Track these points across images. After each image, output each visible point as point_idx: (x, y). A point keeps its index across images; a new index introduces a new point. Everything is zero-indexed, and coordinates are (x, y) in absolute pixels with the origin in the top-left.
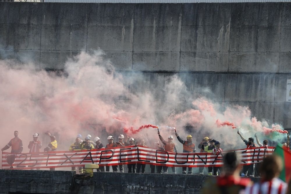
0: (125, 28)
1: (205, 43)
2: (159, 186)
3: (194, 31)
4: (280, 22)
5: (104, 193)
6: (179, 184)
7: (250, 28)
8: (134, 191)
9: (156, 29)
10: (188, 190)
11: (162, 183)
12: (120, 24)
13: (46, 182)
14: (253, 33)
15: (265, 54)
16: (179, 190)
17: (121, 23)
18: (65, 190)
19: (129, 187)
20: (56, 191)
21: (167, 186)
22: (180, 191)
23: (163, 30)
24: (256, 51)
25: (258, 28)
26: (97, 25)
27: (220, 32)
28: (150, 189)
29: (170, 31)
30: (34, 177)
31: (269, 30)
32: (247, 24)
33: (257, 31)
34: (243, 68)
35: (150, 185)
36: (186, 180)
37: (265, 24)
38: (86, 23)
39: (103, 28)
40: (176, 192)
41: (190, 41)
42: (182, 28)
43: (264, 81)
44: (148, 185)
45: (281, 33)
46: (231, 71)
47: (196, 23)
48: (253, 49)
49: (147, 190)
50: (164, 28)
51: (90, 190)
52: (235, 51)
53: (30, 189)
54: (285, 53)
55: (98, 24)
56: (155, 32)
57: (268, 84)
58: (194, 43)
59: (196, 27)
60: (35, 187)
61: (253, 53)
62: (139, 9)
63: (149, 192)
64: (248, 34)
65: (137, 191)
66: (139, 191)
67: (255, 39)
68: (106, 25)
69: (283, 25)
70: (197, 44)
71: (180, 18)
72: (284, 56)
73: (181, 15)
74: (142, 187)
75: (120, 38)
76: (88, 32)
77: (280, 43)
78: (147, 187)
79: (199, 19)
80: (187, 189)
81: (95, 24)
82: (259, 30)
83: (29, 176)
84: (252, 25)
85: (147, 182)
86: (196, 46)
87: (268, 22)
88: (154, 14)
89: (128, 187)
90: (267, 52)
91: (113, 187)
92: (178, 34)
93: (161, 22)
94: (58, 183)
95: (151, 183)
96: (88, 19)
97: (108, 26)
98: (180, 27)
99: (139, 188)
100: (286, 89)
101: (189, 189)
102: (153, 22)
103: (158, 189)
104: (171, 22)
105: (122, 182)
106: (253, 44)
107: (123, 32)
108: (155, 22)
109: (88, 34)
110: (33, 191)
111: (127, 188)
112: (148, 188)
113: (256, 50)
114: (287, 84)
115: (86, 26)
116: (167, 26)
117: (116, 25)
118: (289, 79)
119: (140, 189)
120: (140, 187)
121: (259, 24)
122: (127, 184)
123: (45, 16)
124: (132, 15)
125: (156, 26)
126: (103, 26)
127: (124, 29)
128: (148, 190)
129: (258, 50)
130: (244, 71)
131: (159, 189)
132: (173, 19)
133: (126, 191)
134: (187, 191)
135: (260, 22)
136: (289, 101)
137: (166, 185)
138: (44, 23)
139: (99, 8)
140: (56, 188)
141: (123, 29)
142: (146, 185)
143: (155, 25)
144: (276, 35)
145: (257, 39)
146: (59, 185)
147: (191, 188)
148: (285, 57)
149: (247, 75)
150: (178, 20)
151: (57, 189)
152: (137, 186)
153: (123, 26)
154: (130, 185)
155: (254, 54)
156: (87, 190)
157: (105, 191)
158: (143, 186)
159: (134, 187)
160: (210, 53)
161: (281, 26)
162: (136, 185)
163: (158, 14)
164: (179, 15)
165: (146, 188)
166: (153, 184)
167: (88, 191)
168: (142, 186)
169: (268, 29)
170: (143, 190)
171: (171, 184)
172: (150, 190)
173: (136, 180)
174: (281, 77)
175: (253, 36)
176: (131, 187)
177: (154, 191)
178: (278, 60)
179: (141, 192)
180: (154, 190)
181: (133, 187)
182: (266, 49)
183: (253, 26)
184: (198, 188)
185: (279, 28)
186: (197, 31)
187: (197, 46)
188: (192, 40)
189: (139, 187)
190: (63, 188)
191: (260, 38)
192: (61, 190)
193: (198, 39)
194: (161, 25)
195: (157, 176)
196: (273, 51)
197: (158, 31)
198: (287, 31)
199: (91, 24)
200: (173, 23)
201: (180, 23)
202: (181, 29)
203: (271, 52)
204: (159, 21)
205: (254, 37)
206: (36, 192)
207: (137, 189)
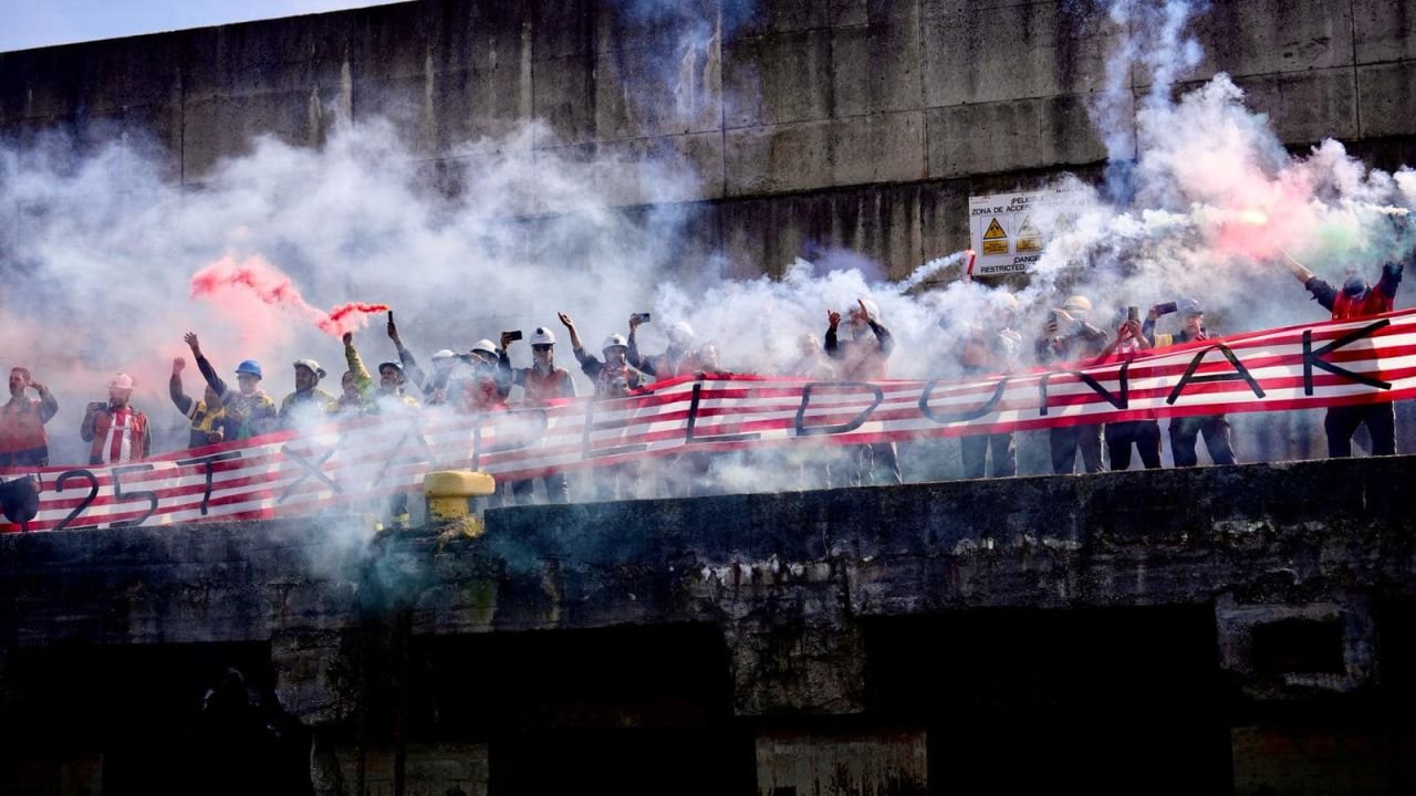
0: (318, 95)
1: (628, 109)
2: (905, 551)
3: (583, 74)
4: (916, 7)
5: (561, 614)
6: (1041, 533)
7: (800, 38)
8: (748, 593)
9: (434, 85)
10: (1105, 557)
11: (927, 531)
12: (301, 84)
13: (209, 585)
14: (812, 54)
15: (866, 122)
16: (1044, 566)
17: (302, 79)
18: (323, 617)
19: (713, 573)
20: (270, 625)
21: (958, 550)
22: (1049, 569)
23: (462, 86)
24: (831, 116)
25: (832, 37)
26: (215, 96)
27: (681, 65)
28: (852, 572)
29: (492, 85)
30: (143, 563)
31: (874, 37)
32: (785, 26)
33: (831, 46)
34: (782, 180)
35: (850, 550)
36: (1083, 504)
37: (859, 19)
38: (177, 95)
39: (239, 106)
40: (1021, 575)
41: (567, 109)
42: (535, 70)
43: (878, 212)
44: (836, 551)
45: (923, 44)
46: (737, 193)
47: (589, 46)
48: (817, 111)
49: (830, 581)
50: (465, 76)
51: (473, 606)
52: (749, 122)
53: (126, 626)
54: (948, 111)
55: (220, 94)
56: (432, 96)
57: (896, 222)
58: (584, 113)
59: (589, 60)
60: (154, 614)
61: (820, 122)
62: (368, 27)
63: (846, 589)
64: (796, 59)
65: (766, 593)
66: (776, 593)
67: (823, 73)
68: (249, 92)
69: (930, 15)
70: (598, 115)
71: (525, 37)
72: (943, 121)
73: (530, 26)
74: (797, 569)
75: (302, 130)
76: (184, 125)
77: (922, 77)
78: (832, 561)
79: (597, 32)
80: (1096, 557)
81: (211, 96)
82: (834, 43)
83: (117, 557)
84: (806, 28)
85: (825, 536)
86: (595, 124)
87: (868, 12)
88: (424, 35)
89: (706, 572)
90: (873, 113)
91: (612, 581)
92: (519, 90)
93: (454, 59)
94: (280, 581)
95: (856, 543)
96: (185, 81)
97: (257, 97)
98: (526, 67)
99: (777, 576)
100: (967, 232)
101: (1109, 552)
102: (424, 62)
103: (901, 569)
104: (493, 55)
105: (667, 549)
106: (815, 94)
107: (312, 108)
108: (429, 61)
109: (187, 130)
110: (144, 636)
111: (700, 577)
112: (838, 568)
113: (832, 110)
114: (971, 212)
115: (179, 107)
116: (476, 70)
117: (287, 88)
118: (976, 195)
119: (785, 578)
120: (783, 568)
121: (834, 21)
122: (704, 560)
123: (30, 92)
124: (343, 50)
125: (436, 75)
126: (240, 99)
127: (317, 98)
128: (835, 582)
129: (840, 112)
130: (790, 189)
131: (909, 571)
132: (497, 43)
133: (692, 599)
134: (1099, 568)
135: (838, 14)
136: (984, 273)
137: (954, 543)
138: (28, 115)
139: (221, 43)
140: (271, 612)
141: (312, 99)
142: (822, 553)
143: (430, 73)
144: (905, 53)
145: (830, 73)
146: (286, 594)
147: (1125, 544)
148: (948, 125)
149: (807, 200)
150: (519, 47)
151: (275, 616)
152: (764, 566)
153: (312, 90)
154: (719, 560)
155: (824, 127)
156: (457, 608)
157: (562, 604)
158: (801, 557)
159: (747, 569)
160: (649, 141)
161: (921, 20)
162: (755, 558)
163: (439, 34)
164: (520, 30)
165: (823, 570)
166: (864, 543)
167: (457, 612)
168: (793, 560)
169: (870, 37)
170: (802, 580)
171: (985, 536)
172: (846, 579)
173: (757, 530)
174: (943, 193)
175: (812, 66)
176: (724, 572)
177: (876, 581)
178: (921, 136)
179: (790, 594)
180: (875, 574)
181: (737, 571)
182: (869, 103)
183: (811, 32)
184: (1169, 543)
185: (916, 27)
186: (594, 74)
187: (598, 123)
188: (576, 103)
189: (776, 566)
190: (308, 606)
191: (841, 72)
192: (300, 617)
193: (598, 101)
194: (455, 69)
195: (891, 496)
196: (900, 108)
197: (442, 90)
198: (946, 33)
199: (194, 98)
200: (498, 57)
201: (526, 53)
202: (532, 72)
203: (891, 112)
204: (446, 58)
205: (819, 70)
206: (161, 635)
207: (767, 580)
